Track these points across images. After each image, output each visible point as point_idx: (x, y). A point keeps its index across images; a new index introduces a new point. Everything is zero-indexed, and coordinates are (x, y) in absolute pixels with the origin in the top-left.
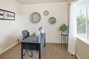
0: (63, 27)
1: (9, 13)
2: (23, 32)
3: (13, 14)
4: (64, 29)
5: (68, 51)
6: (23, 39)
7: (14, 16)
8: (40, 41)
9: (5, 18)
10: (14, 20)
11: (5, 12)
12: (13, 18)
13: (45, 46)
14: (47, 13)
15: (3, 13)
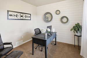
0: (76, 27)
1: (27, 15)
2: (35, 30)
3: (30, 15)
4: (77, 29)
5: (80, 54)
6: (35, 35)
7: (30, 17)
8: (46, 38)
9: (24, 19)
10: (30, 20)
11: (24, 14)
12: (29, 18)
13: (55, 44)
14: (59, 12)
15: (22, 15)
